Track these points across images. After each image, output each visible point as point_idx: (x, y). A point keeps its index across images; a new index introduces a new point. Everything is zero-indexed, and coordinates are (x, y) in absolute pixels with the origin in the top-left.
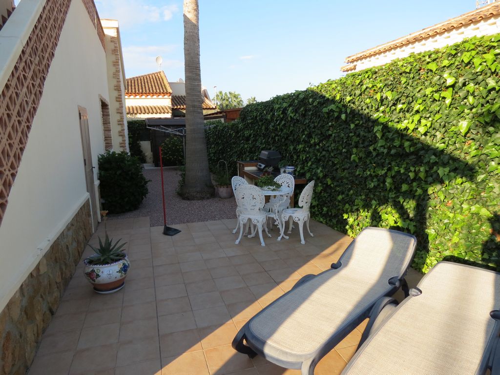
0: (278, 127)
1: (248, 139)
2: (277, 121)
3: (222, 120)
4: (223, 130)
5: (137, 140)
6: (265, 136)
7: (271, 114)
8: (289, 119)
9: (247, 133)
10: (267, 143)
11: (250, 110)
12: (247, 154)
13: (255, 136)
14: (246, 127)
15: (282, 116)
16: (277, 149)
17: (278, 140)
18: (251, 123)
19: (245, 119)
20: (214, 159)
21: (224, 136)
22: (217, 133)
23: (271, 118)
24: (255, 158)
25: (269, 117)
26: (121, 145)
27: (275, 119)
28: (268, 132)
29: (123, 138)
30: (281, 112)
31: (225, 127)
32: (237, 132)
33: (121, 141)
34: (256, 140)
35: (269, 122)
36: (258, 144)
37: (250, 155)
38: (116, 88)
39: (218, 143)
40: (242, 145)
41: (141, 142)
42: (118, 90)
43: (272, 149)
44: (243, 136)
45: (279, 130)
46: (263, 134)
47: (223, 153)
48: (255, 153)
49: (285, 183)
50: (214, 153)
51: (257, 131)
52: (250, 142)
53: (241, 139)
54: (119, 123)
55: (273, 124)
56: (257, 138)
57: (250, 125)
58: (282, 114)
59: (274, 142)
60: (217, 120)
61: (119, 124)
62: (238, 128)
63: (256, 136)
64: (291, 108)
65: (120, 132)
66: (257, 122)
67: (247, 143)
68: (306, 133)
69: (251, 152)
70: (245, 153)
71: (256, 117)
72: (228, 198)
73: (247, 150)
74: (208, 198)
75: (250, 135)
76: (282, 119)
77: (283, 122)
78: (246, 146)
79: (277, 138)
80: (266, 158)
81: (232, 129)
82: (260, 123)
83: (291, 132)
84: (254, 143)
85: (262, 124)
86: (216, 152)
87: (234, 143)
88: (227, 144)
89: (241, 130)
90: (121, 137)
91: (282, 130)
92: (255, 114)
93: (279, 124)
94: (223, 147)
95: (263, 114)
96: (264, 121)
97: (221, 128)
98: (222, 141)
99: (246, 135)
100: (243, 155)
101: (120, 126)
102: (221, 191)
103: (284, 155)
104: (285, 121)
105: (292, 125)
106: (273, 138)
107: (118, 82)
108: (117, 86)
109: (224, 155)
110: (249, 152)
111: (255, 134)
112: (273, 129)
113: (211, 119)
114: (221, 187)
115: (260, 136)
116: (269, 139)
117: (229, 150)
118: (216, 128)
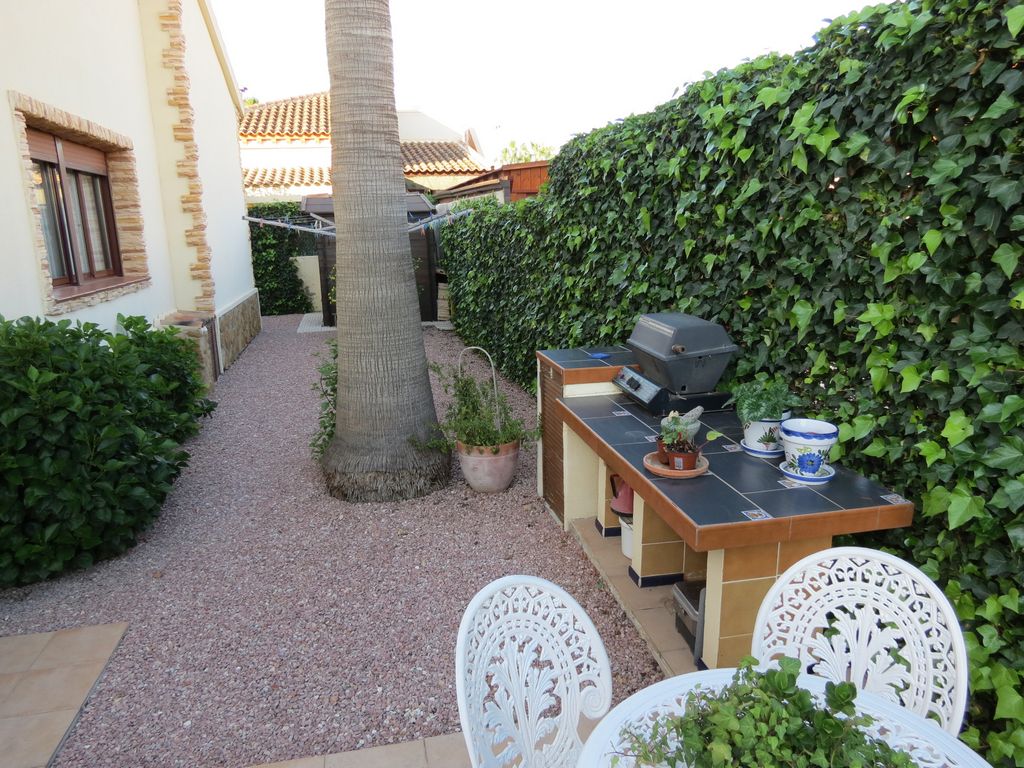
0: (720, 210)
1: (577, 257)
2: (711, 181)
3: (500, 196)
4: (497, 226)
5: (290, 253)
6: (646, 246)
7: (683, 151)
8: (801, 163)
9: (575, 237)
10: (659, 277)
11: (585, 149)
12: (575, 310)
13: (605, 247)
14: (572, 214)
15: (745, 155)
16: (707, 308)
17: (717, 268)
18: (592, 199)
19: (568, 187)
20: (474, 311)
21: (500, 245)
22: (482, 236)
23: (684, 171)
24: (604, 330)
25: (673, 167)
26: (196, 273)
27: (704, 172)
28: (662, 232)
29: (199, 252)
30: (741, 135)
31: (505, 215)
32: (541, 233)
33: (196, 262)
34: (610, 265)
35: (671, 190)
36: (617, 278)
37: (582, 313)
38: (172, 97)
39: (484, 266)
40: (556, 278)
41: (298, 258)
42: (180, 106)
43: (684, 304)
44: (560, 247)
45: (720, 223)
46: (640, 239)
47: (499, 296)
48: (605, 310)
49: (866, 620)
50: (475, 294)
51: (615, 229)
52: (585, 268)
53: (552, 255)
54: (186, 206)
55: (687, 198)
56: (614, 254)
57: (587, 208)
58: (746, 145)
59: (695, 273)
60: (486, 195)
61: (185, 210)
62: (543, 217)
63: (609, 247)
64: (806, 111)
65: (189, 234)
66: (616, 191)
67: (574, 270)
68: (932, 239)
69: (586, 304)
70: (566, 307)
71: (612, 174)
72: (498, 491)
73: (572, 296)
74: (420, 493)
75: (586, 244)
76: (742, 172)
77: (753, 186)
78: (569, 281)
79: (710, 259)
80: (663, 356)
81: (524, 221)
82: (628, 198)
83: (803, 233)
84: (601, 273)
85: (637, 202)
86: (479, 289)
87: (532, 269)
88: (511, 269)
89: (554, 225)
90: (195, 249)
91: (738, 223)
92: (606, 164)
93: (724, 198)
94: (500, 279)
95: (641, 159)
96: (643, 188)
97: (494, 220)
98: (496, 259)
99: (570, 244)
100: (560, 310)
101: (189, 216)
102: (471, 465)
103: (749, 341)
104: (763, 179)
105: (810, 198)
106: (692, 260)
107: (177, 78)
108: (174, 94)
109: (502, 303)
110: (579, 304)
111: (603, 240)
112: (689, 221)
113: (470, 195)
114: (469, 453)
115: (628, 248)
116: (665, 260)
117: (515, 288)
118: (482, 221)
